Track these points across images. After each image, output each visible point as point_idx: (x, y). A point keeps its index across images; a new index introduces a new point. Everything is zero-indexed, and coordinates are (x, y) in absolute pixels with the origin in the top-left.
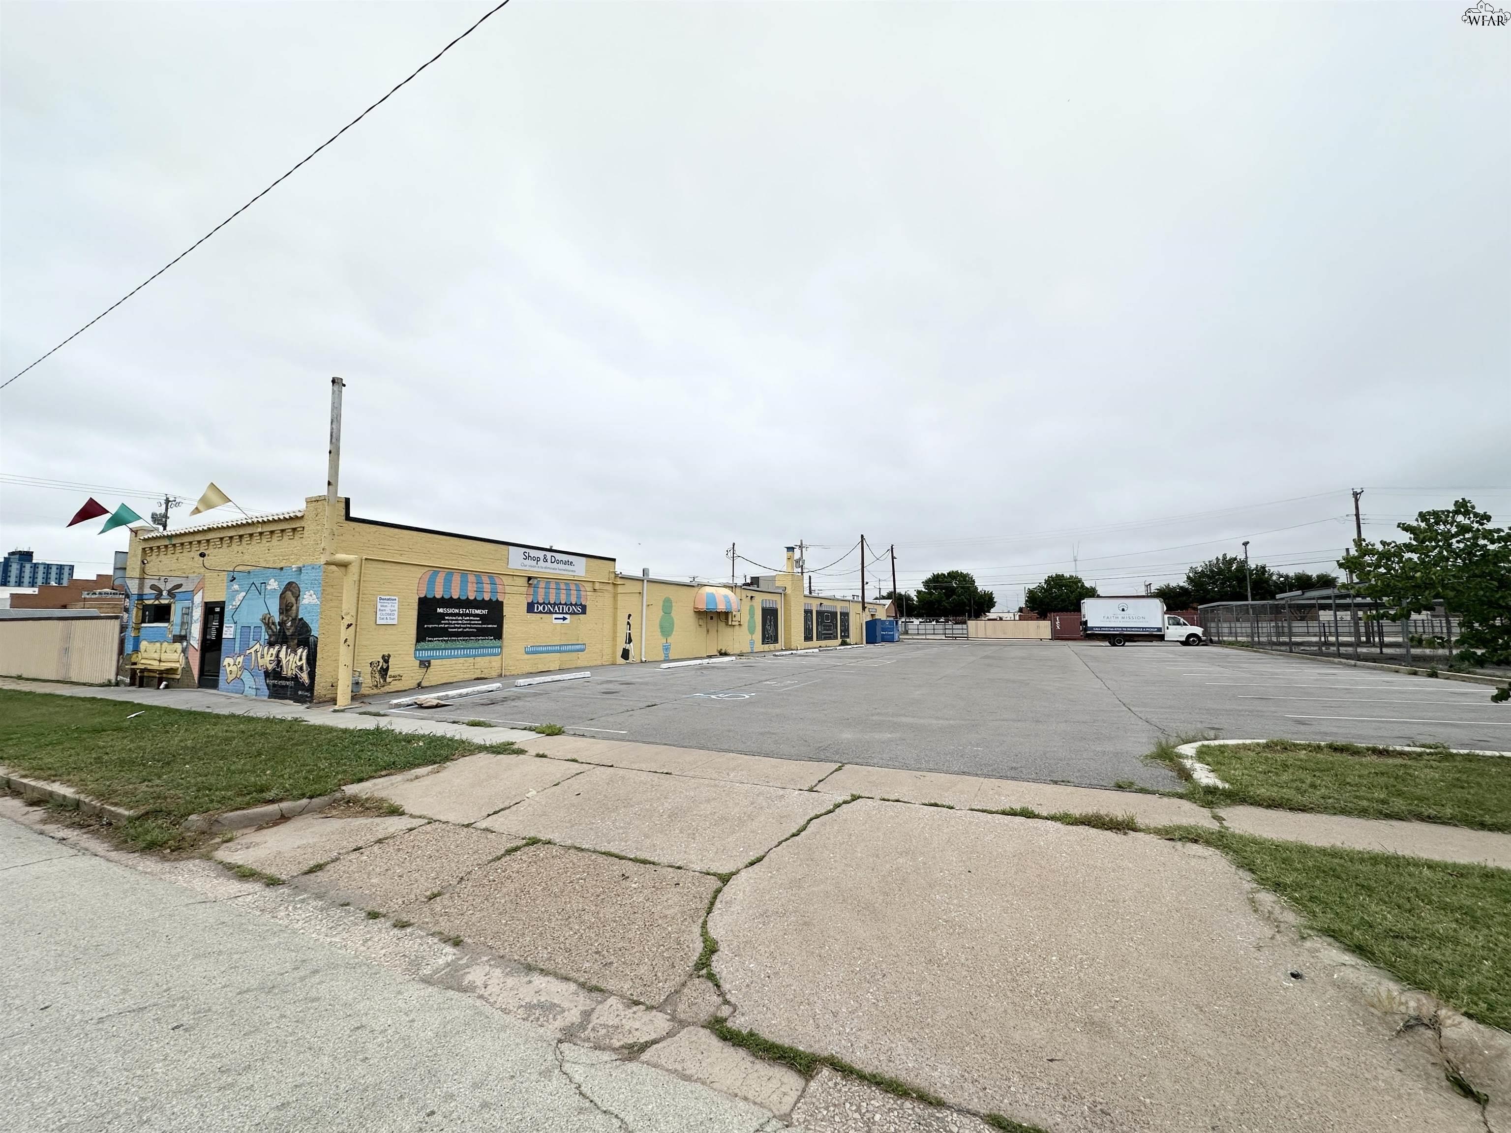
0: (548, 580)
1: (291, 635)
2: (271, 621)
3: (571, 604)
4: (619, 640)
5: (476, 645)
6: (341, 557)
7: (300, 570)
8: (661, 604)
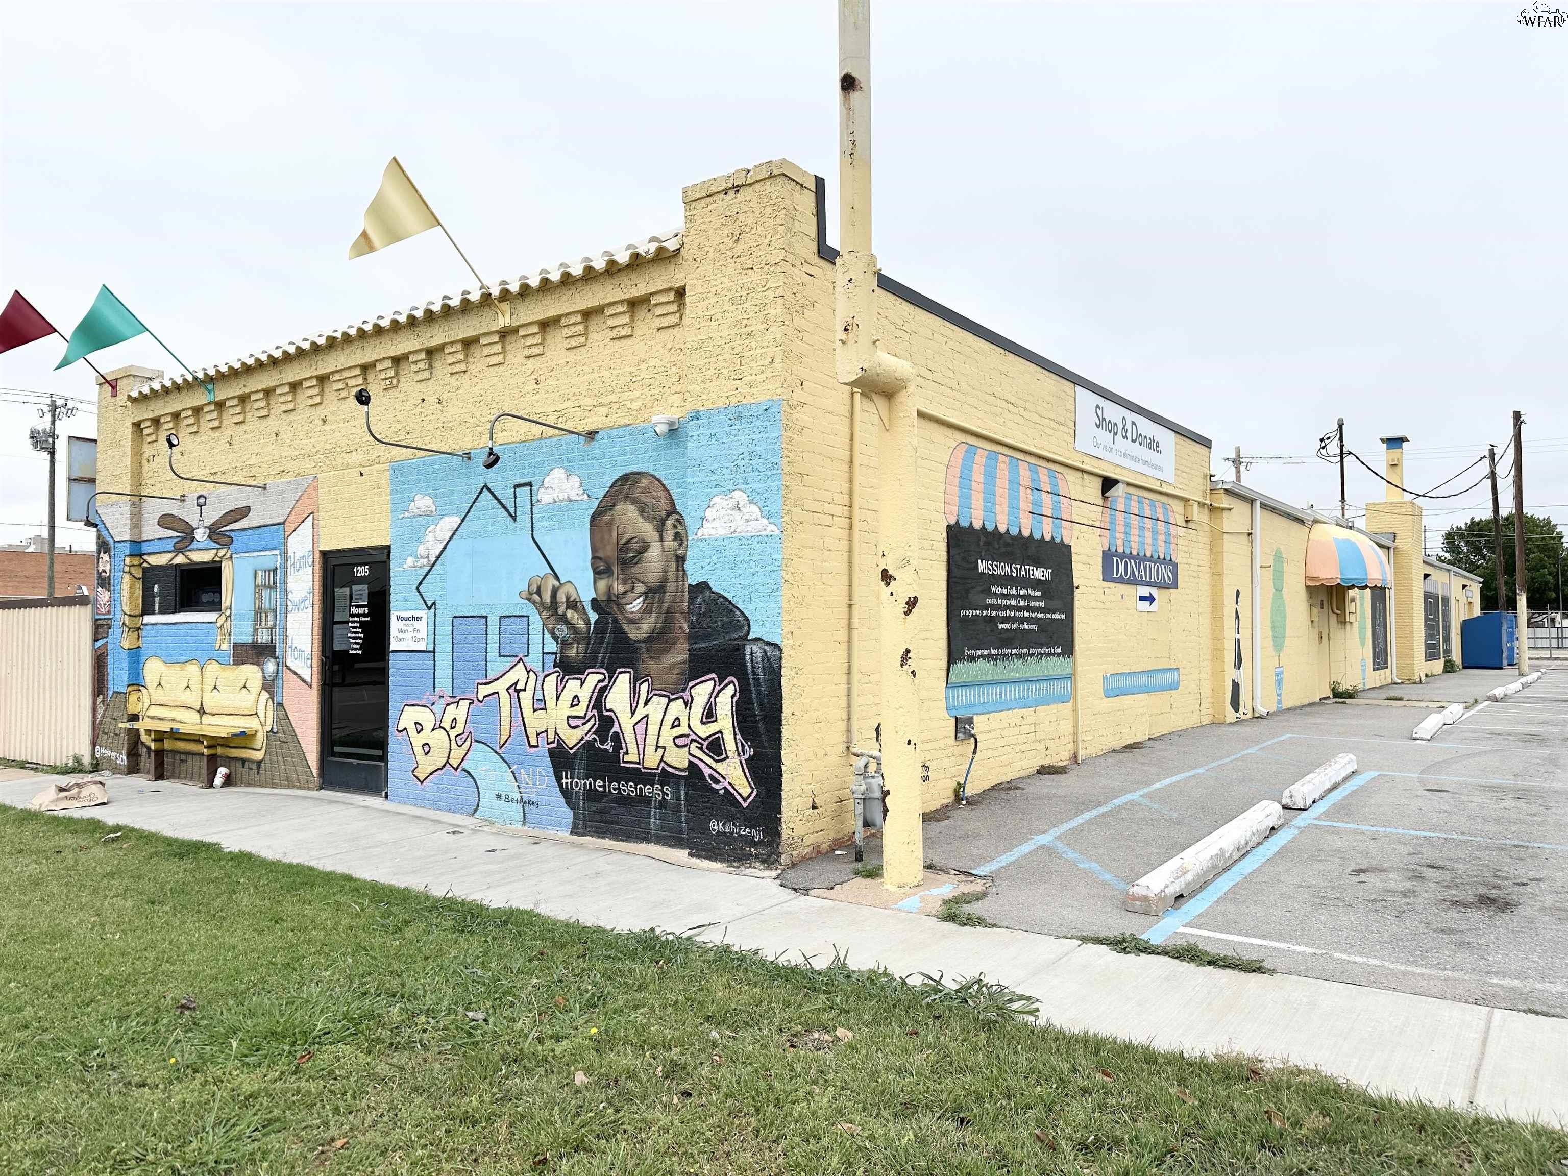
0: (1129, 489)
1: (648, 640)
2: (561, 597)
3: (1159, 561)
4: (1223, 657)
5: (1038, 670)
8: (1272, 563)
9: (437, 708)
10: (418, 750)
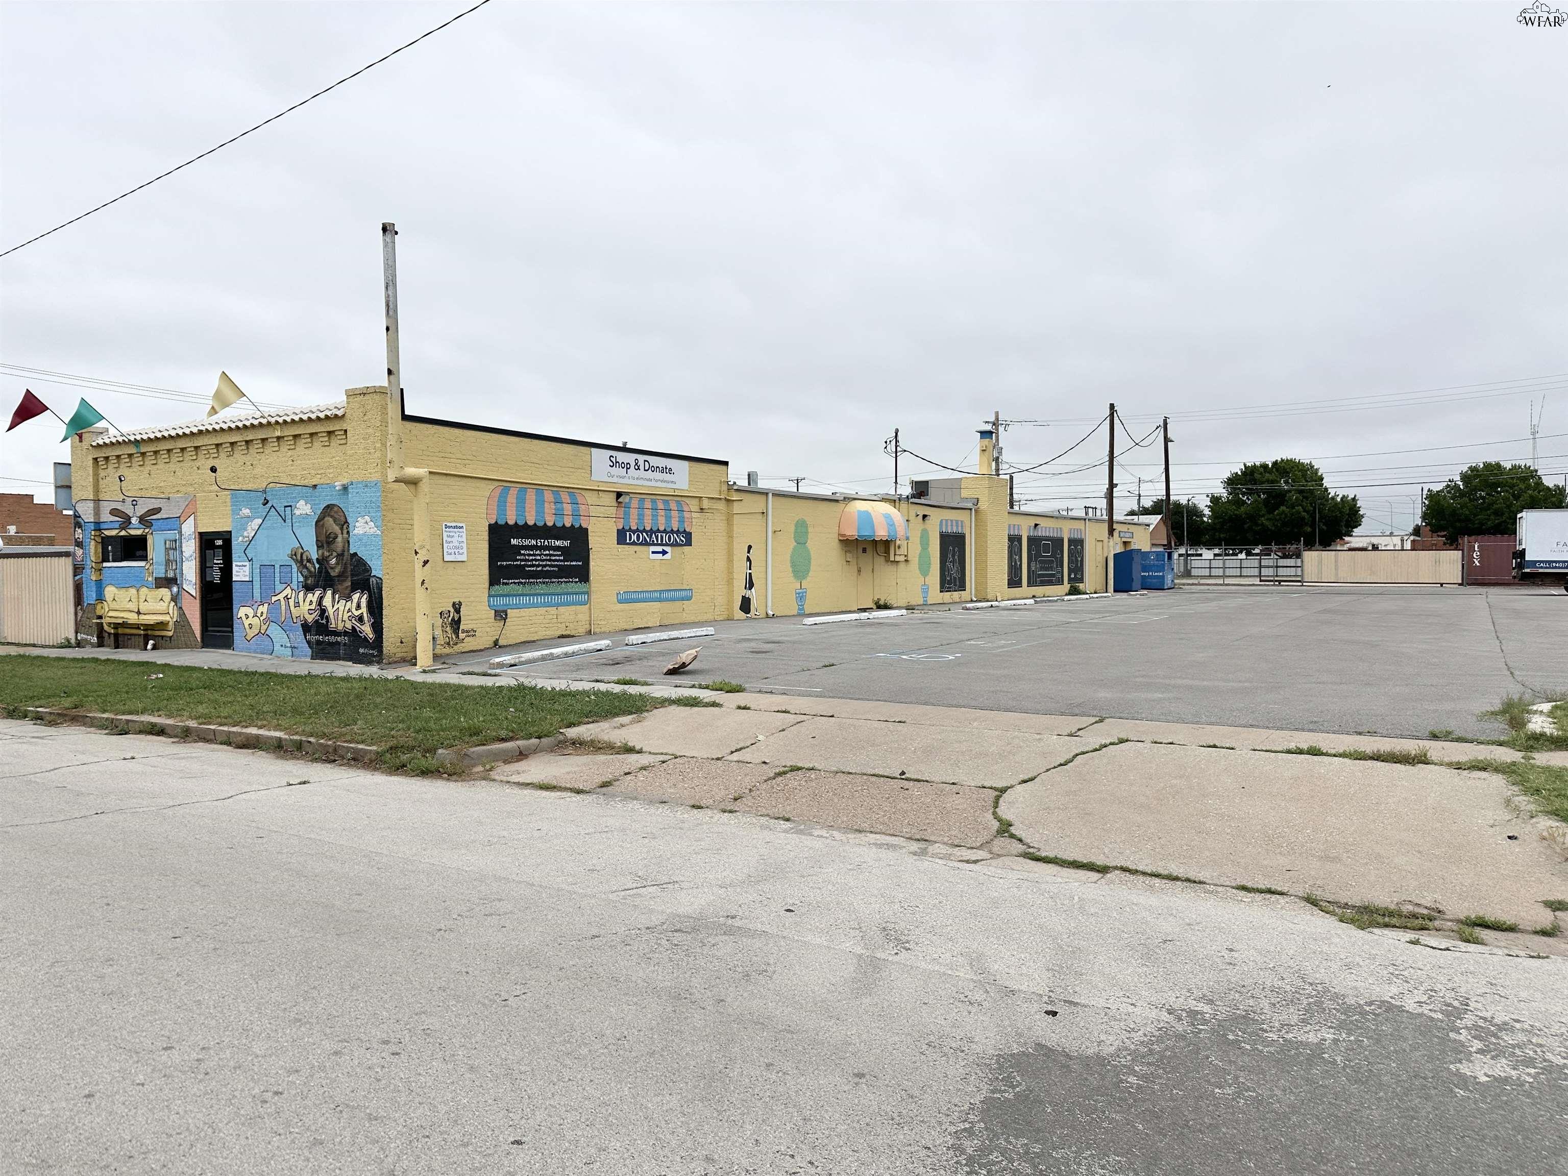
0: (642, 496)
1: (338, 576)
2: (305, 558)
3: (672, 531)
4: (736, 583)
5: (559, 590)
6: (411, 471)
7: (345, 488)
8: (793, 529)
9: (255, 607)
10: (247, 626)
